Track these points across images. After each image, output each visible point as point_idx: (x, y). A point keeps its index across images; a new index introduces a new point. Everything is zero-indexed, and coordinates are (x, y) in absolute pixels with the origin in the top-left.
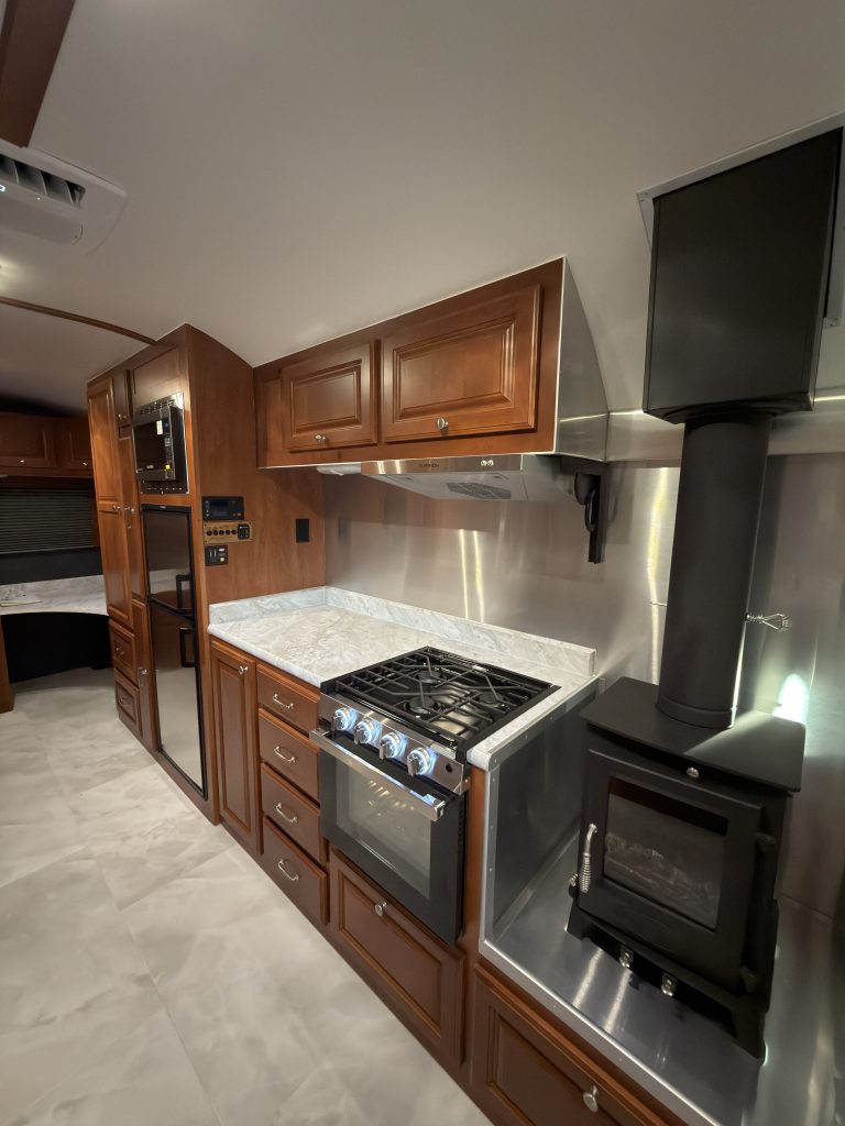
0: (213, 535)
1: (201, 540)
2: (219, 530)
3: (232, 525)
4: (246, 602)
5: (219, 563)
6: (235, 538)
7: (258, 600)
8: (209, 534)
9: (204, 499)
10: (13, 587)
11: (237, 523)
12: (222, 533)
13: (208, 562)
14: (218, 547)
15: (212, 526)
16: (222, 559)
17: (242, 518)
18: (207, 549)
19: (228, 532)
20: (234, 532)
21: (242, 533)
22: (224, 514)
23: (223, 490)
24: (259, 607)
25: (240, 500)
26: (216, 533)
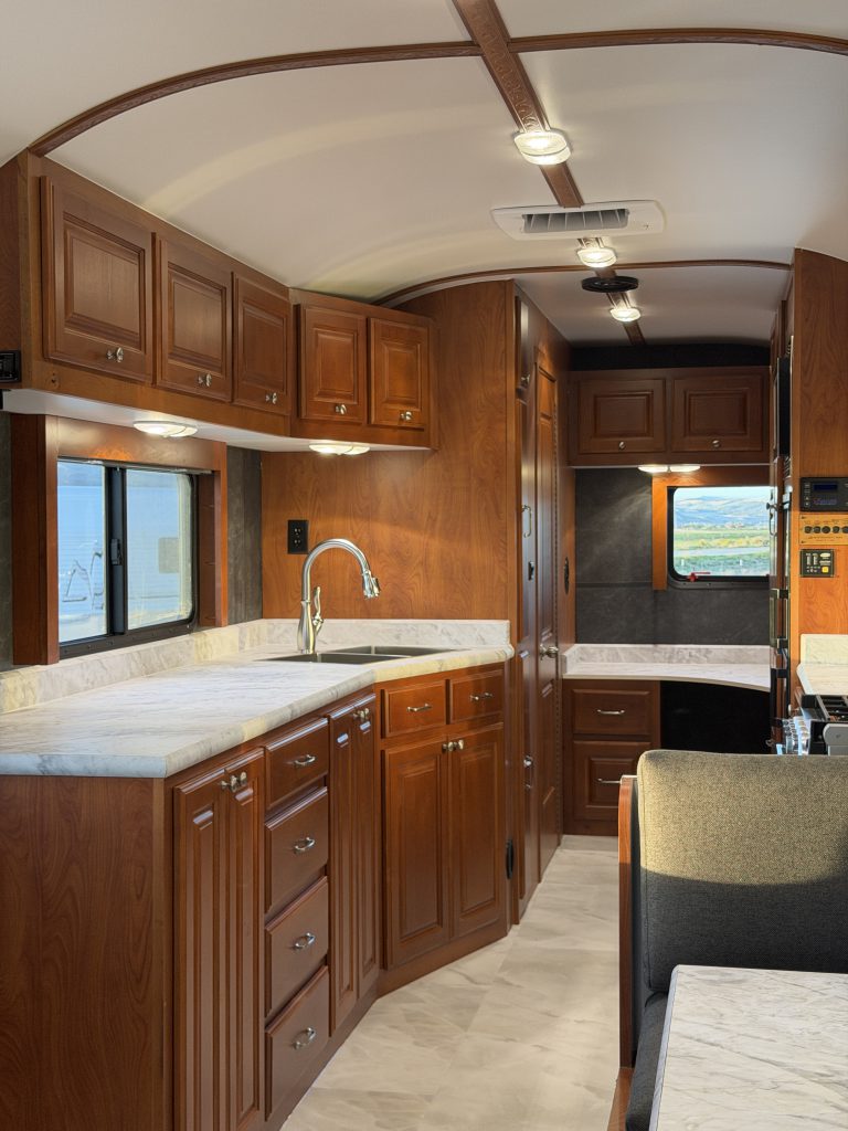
0: (813, 534)
1: (801, 539)
2: (822, 526)
3: (844, 519)
5: (819, 574)
8: (808, 530)
9: (803, 480)
12: (826, 530)
13: (804, 572)
14: (820, 551)
15: (814, 519)
16: (825, 570)
18: (804, 553)
19: (836, 530)
20: (846, 529)
22: (833, 502)
26: (817, 530)
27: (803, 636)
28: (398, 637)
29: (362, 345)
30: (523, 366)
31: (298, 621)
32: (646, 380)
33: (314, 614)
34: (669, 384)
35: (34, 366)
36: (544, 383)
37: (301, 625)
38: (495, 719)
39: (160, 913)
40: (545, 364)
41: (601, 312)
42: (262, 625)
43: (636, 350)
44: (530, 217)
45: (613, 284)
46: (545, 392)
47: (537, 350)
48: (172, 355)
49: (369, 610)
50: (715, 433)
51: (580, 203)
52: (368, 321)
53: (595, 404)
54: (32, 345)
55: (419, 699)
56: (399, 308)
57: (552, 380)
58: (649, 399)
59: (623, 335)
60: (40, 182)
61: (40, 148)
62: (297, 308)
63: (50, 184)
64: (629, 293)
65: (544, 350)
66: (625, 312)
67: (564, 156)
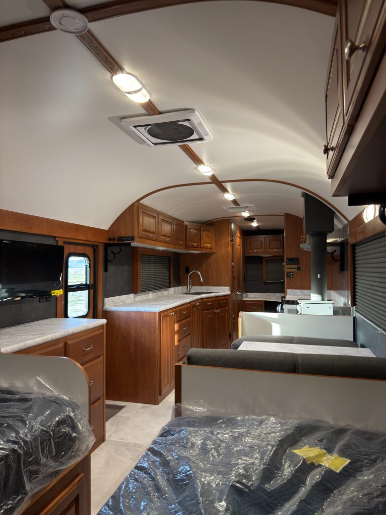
1: (286, 270)
3: (295, 266)
4: (299, 291)
6: (296, 270)
7: (303, 291)
8: (288, 268)
9: (287, 259)
10: (272, 294)
11: (296, 266)
12: (292, 268)
13: (287, 277)
14: (291, 272)
15: (289, 266)
16: (291, 276)
17: (299, 264)
18: (287, 273)
20: (295, 268)
21: (299, 269)
22: (294, 263)
23: (293, 256)
24: (303, 293)
25: (298, 258)
26: (290, 268)
27: (288, 290)
28: (207, 290)
29: (199, 232)
30: (233, 235)
31: (186, 287)
32: (261, 238)
33: (190, 286)
34: (266, 239)
35: (136, 238)
36: (238, 239)
37: (187, 288)
38: (226, 307)
39: (158, 336)
40: (238, 235)
41: (250, 224)
42: (180, 288)
43: (258, 231)
44: (230, 208)
45: (251, 219)
46: (238, 241)
47: (236, 232)
48: (162, 235)
49: (201, 284)
50: (275, 248)
51: (239, 205)
52: (200, 228)
53: (250, 243)
54: (136, 235)
55: (210, 302)
56: (207, 225)
57: (240, 238)
58: (261, 242)
59: (256, 229)
60: (138, 207)
61: (138, 201)
62: (186, 225)
63: (140, 207)
64: (255, 221)
65: (238, 232)
66: (255, 224)
67: (234, 198)
